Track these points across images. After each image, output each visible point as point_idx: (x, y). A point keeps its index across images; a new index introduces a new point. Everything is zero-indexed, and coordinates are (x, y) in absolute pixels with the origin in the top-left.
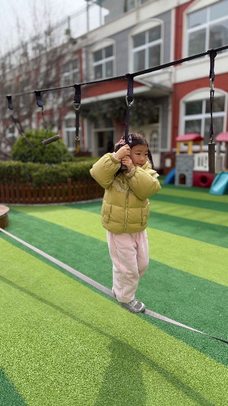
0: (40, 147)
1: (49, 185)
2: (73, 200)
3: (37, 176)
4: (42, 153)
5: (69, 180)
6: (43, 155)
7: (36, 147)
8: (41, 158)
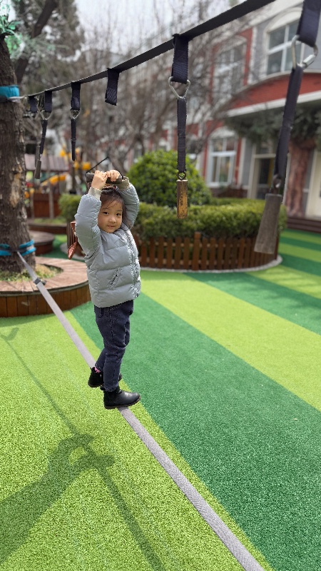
0: (161, 180)
1: (166, 239)
2: (200, 267)
3: (149, 224)
4: (164, 189)
5: (198, 234)
6: (164, 192)
7: (156, 178)
8: (162, 196)
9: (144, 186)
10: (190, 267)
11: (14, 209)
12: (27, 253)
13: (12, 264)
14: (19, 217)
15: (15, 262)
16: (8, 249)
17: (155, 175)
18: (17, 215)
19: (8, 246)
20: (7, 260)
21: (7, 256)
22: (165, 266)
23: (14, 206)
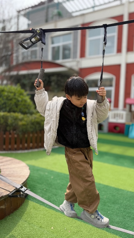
0: (14, 101)
3: (23, 125)
4: (17, 105)
6: (17, 107)
7: (11, 100)
8: (16, 109)
9: (3, 104)
17: (9, 98)
22: (31, 148)
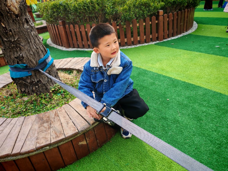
10: (157, 39)
11: (17, 16)
12: (48, 66)
13: (36, 84)
14: (26, 26)
15: (39, 81)
16: (26, 68)
18: (23, 24)
19: (25, 65)
20: (29, 81)
21: (27, 77)
22: (139, 42)
23: (17, 12)
